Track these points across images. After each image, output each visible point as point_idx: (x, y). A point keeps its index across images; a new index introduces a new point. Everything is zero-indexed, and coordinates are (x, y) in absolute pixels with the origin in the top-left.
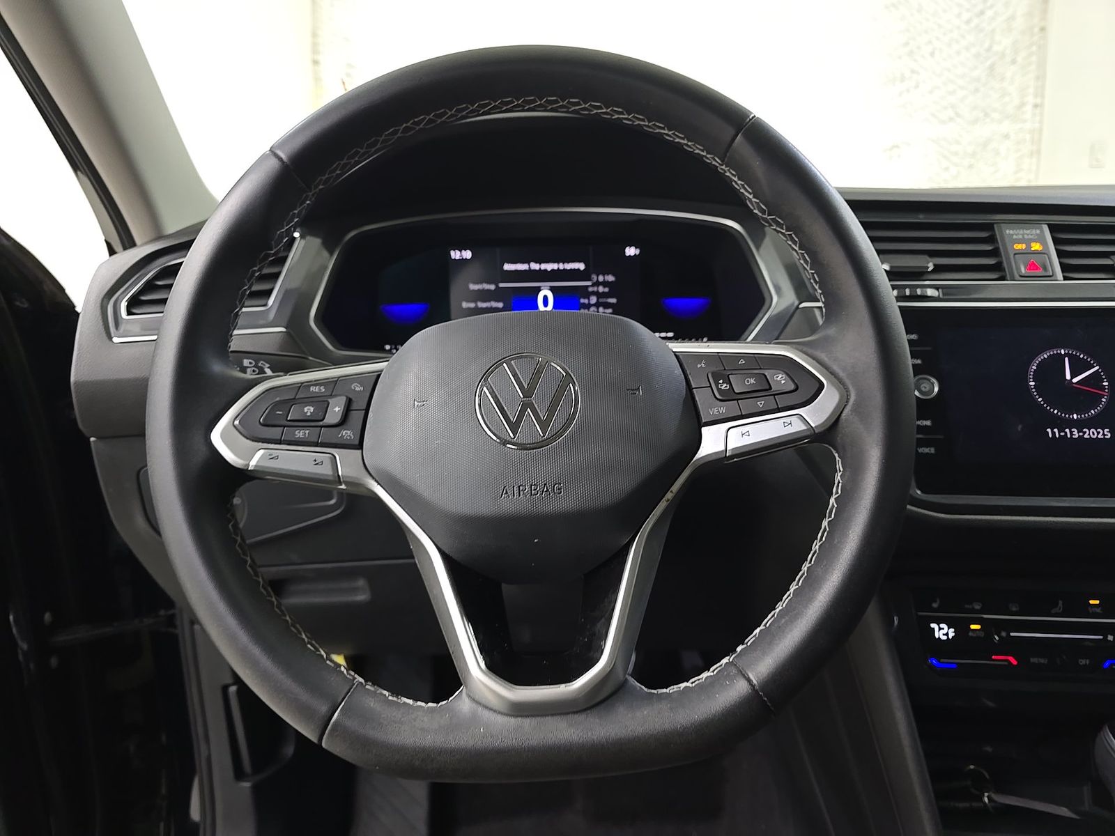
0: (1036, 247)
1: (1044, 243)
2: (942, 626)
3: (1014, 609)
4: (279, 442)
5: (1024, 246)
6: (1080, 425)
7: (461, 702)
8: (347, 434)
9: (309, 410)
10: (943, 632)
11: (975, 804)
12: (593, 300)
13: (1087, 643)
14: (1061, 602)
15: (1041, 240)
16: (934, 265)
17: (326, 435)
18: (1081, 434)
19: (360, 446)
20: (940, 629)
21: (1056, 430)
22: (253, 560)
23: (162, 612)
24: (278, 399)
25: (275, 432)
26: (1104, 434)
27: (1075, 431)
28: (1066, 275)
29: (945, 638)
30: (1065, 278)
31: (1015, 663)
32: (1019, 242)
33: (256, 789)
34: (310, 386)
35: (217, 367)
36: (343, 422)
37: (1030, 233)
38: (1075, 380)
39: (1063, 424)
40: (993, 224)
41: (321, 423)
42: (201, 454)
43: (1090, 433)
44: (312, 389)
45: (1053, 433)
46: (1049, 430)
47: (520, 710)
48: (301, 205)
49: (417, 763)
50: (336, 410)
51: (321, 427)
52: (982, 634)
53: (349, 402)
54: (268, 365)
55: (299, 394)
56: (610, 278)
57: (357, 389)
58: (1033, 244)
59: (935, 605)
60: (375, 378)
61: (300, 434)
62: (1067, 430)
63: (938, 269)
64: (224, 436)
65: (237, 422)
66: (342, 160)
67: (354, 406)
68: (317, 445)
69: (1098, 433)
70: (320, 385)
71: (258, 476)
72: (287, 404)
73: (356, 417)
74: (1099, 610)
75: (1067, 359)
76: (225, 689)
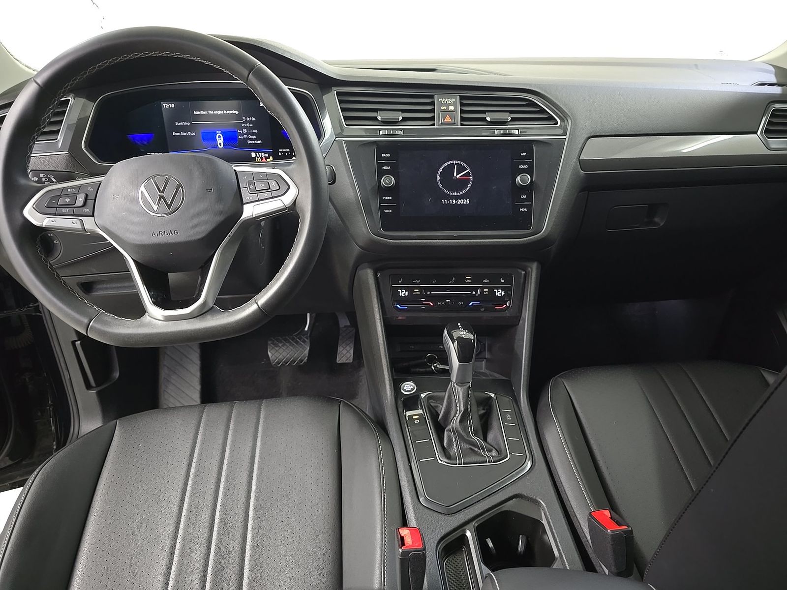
0: (451, 108)
1: (455, 107)
2: (403, 290)
3: (434, 282)
4: (56, 215)
5: (445, 108)
6: (457, 198)
7: (146, 318)
8: (87, 210)
9: (68, 200)
10: (403, 293)
11: (428, 369)
12: (245, 131)
13: (464, 295)
14: (454, 278)
15: (454, 104)
16: (403, 117)
17: (76, 211)
18: (456, 202)
19: (93, 216)
20: (402, 292)
21: (446, 200)
22: (50, 264)
23: (31, 305)
24: (53, 195)
25: (53, 210)
26: (466, 202)
27: (454, 201)
28: (463, 123)
29: (404, 295)
30: (462, 125)
31: (432, 305)
32: (444, 105)
33: (99, 394)
34: (67, 189)
35: (23, 181)
36: (84, 205)
37: (451, 100)
38: (458, 176)
39: (449, 197)
40: (434, 95)
41: (74, 206)
42: (20, 221)
43: (460, 202)
44: (69, 190)
45: (445, 202)
46: (443, 200)
47: (168, 319)
48: (52, 104)
49: (127, 339)
50: (80, 200)
51: (74, 207)
52: (419, 293)
53: (87, 196)
54: (52, 177)
55: (62, 193)
56: (253, 119)
57: (90, 190)
58: (450, 106)
59: (400, 282)
60: (98, 185)
61: (64, 211)
62: (451, 200)
63: (404, 119)
64: (30, 213)
65: (34, 206)
66: (62, 90)
67: (89, 198)
68: (73, 215)
69: (464, 201)
70: (72, 188)
71: (47, 229)
72: (58, 197)
73: (90, 203)
74: (470, 281)
75: (456, 166)
76: (73, 343)
